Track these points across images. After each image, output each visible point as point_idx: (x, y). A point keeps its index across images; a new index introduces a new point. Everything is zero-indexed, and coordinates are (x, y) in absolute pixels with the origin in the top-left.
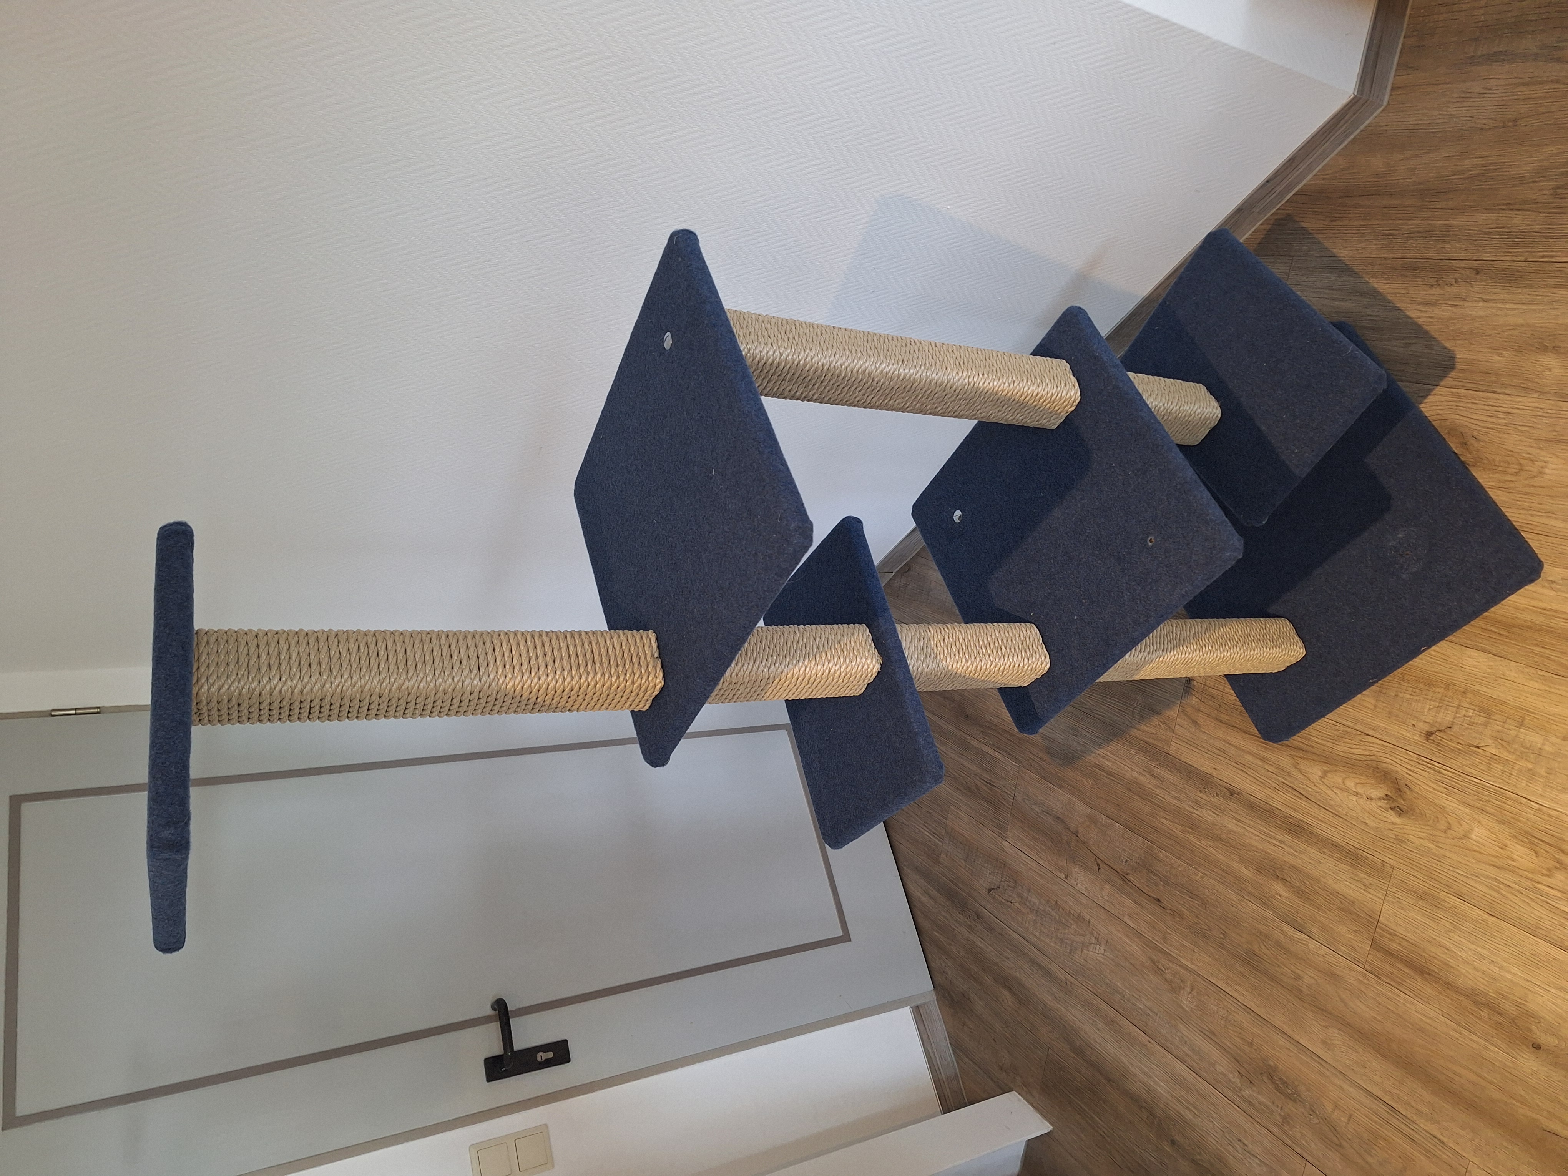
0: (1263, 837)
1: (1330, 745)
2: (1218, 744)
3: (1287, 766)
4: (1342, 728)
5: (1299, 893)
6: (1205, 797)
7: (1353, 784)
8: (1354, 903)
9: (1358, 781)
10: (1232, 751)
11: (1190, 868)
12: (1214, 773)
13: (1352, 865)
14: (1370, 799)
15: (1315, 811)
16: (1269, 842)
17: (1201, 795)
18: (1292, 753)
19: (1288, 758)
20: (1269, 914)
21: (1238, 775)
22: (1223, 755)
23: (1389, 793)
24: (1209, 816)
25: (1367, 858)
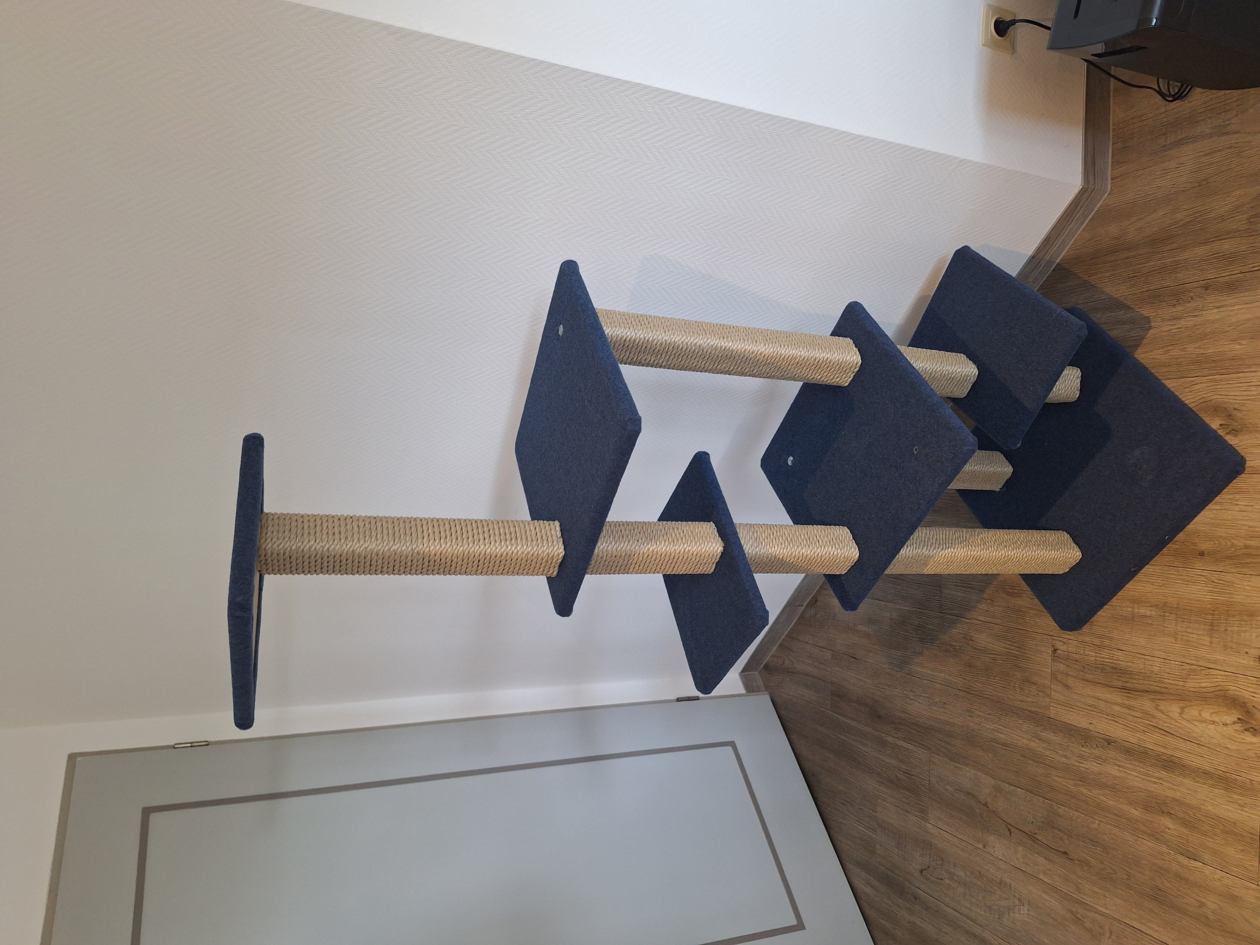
0: (1143, 777)
1: (1181, 683)
2: (1090, 701)
3: (1149, 710)
4: (1188, 667)
5: (1185, 823)
6: (1087, 751)
7: (1208, 715)
8: (1235, 823)
9: (1212, 711)
10: (1102, 705)
11: (1087, 817)
12: (1091, 728)
13: (1226, 789)
14: (1226, 725)
15: (1182, 745)
16: (1150, 781)
17: (1084, 749)
18: (1153, 697)
19: (1149, 702)
20: (1164, 849)
21: (1111, 726)
22: (1095, 710)
23: (1240, 717)
24: (1093, 767)
25: (1236, 780)
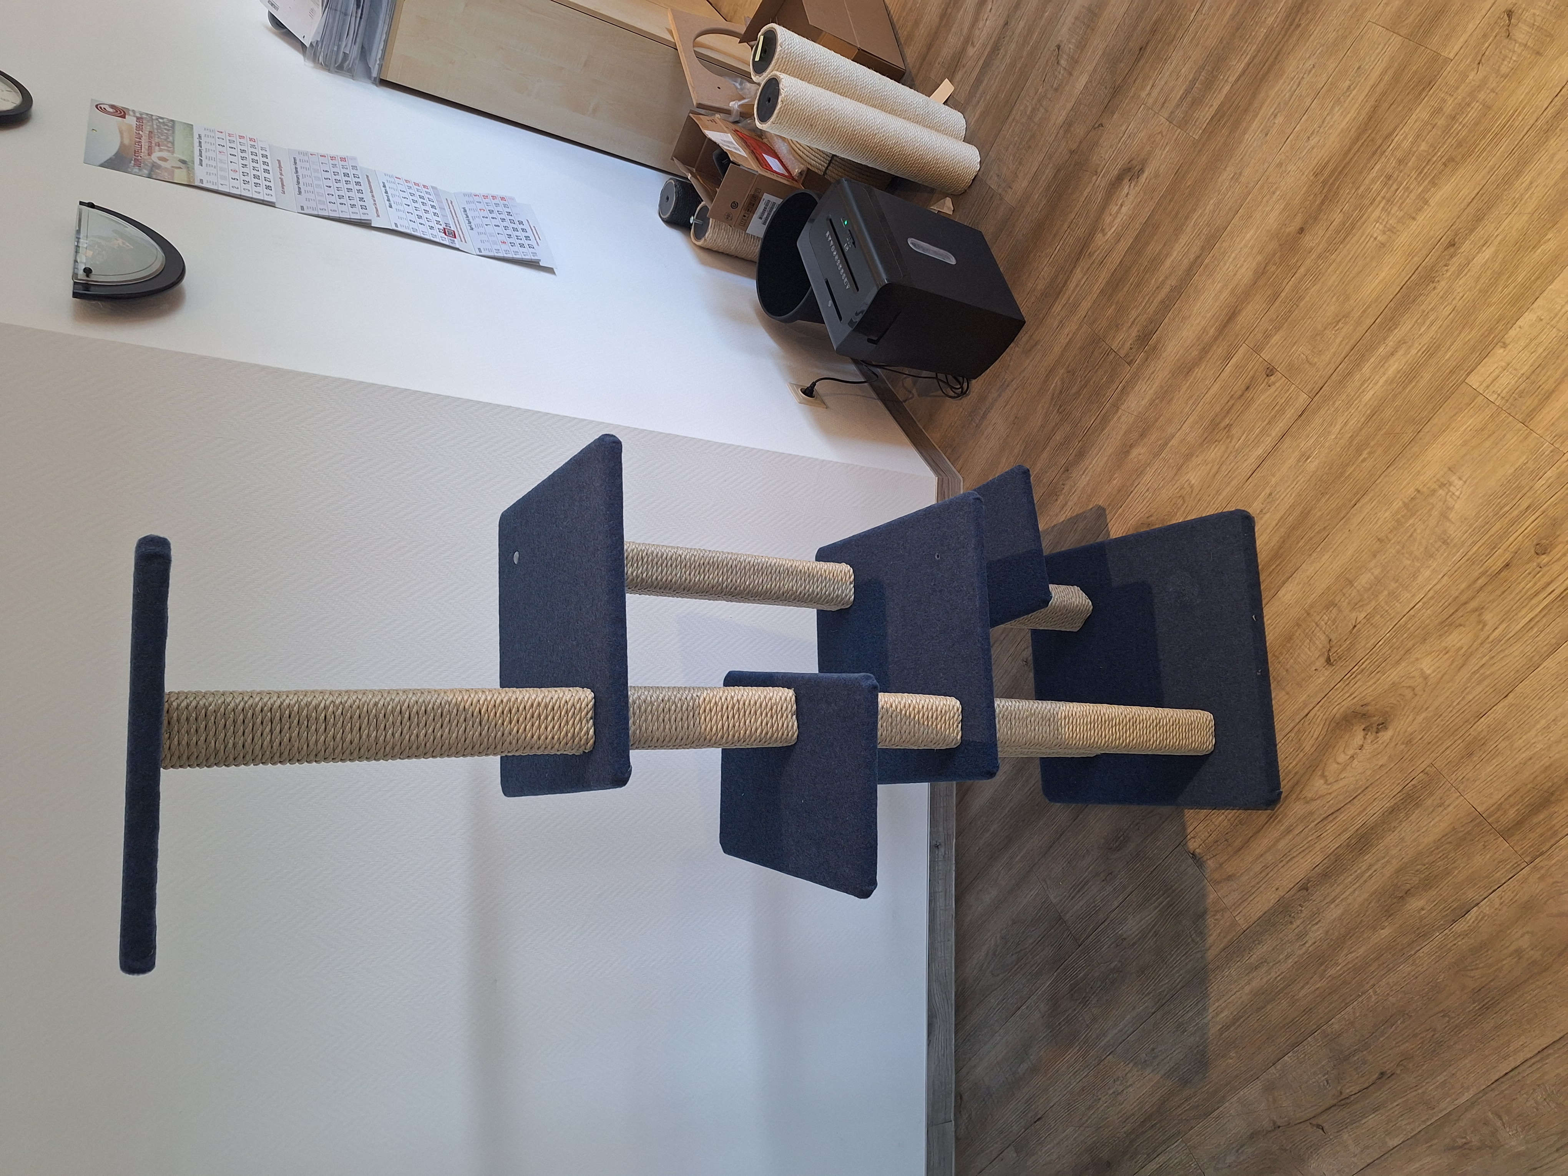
0: (1357, 885)
1: (1301, 755)
2: (1257, 868)
3: (1303, 811)
4: (1292, 734)
5: (1428, 883)
6: (1298, 922)
7: (1343, 755)
8: (1454, 829)
9: (1342, 749)
10: (1269, 857)
11: (1360, 999)
12: (1281, 893)
13: (1417, 805)
14: (1361, 747)
15: (1353, 809)
16: (1365, 882)
17: (1294, 926)
18: (1294, 796)
19: (1297, 803)
20: (1438, 937)
21: (1293, 868)
22: (1269, 869)
23: (1363, 727)
24: (1316, 933)
25: (1415, 786)
